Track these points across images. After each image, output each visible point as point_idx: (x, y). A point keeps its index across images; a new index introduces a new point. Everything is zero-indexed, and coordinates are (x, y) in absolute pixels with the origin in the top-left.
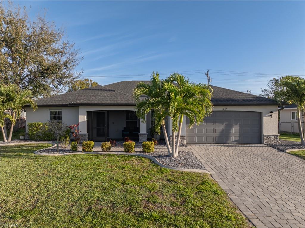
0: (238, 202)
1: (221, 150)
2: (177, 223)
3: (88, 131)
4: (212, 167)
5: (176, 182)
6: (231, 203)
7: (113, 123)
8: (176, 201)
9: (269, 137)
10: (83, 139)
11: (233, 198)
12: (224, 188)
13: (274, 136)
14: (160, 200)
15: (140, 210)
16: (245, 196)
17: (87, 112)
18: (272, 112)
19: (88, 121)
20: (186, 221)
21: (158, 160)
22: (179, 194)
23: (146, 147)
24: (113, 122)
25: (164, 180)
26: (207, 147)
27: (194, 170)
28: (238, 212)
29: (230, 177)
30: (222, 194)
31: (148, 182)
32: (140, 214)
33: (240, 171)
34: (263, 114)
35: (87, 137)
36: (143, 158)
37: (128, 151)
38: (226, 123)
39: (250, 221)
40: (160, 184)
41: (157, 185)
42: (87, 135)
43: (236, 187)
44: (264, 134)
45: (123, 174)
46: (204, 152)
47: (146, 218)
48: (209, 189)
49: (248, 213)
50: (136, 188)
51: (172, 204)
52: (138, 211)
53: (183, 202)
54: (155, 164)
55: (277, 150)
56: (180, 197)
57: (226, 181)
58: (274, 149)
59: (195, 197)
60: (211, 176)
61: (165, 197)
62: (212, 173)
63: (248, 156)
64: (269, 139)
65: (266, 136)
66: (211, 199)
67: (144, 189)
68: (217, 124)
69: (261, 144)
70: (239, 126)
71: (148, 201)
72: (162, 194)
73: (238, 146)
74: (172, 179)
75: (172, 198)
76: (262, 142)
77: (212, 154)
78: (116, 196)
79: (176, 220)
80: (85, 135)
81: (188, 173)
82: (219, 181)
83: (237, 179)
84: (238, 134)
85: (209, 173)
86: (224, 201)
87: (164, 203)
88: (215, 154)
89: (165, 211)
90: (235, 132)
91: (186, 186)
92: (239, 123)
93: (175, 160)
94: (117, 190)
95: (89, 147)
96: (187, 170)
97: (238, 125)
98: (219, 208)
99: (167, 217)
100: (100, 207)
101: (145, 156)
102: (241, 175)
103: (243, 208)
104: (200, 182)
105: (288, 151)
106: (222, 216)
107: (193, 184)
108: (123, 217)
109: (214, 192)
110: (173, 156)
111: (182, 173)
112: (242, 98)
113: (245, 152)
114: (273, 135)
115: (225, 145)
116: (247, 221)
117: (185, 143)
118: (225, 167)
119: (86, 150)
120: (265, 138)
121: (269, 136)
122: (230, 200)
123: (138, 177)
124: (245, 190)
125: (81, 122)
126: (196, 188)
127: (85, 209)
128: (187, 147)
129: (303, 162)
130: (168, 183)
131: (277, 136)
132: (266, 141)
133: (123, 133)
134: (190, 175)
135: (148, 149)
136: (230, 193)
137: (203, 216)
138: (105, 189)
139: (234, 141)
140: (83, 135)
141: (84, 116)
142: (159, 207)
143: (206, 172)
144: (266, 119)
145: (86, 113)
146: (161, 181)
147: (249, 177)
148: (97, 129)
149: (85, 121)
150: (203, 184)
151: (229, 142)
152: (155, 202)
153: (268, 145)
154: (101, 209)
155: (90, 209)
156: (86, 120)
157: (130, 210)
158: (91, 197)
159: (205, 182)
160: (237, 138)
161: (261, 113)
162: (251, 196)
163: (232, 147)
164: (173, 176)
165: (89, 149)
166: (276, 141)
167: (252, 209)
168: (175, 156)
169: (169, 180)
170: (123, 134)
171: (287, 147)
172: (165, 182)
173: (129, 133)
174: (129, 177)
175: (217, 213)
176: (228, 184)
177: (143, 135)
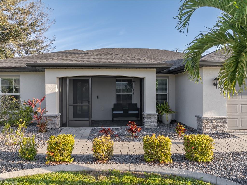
3: (61, 110)
7: (98, 98)
10: (51, 124)
17: (60, 78)
19: (61, 94)
23: (200, 150)
24: (98, 96)
35: (59, 119)
37: (156, 161)
42: (59, 117)
80: (56, 116)
95: (63, 150)
119: (57, 158)
125: (49, 95)
133: (114, 112)
135: (203, 153)
140: (53, 117)
141: (54, 85)
145: (57, 81)
148: (74, 106)
149: (55, 93)
156: (57, 90)
170: (113, 114)
173: (122, 112)
177: (150, 115)
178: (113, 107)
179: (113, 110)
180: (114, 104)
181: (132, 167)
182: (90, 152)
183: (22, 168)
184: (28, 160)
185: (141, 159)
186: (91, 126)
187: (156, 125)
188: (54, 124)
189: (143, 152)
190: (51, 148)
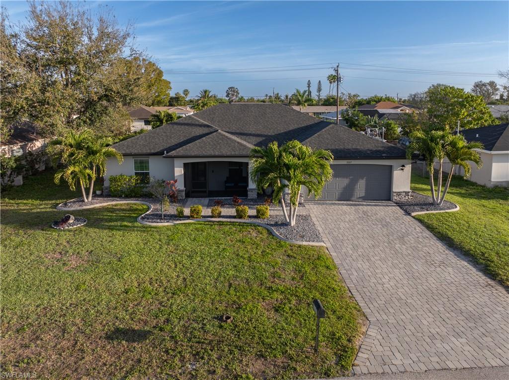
0: (345, 276)
1: (341, 212)
2: (298, 294)
4: (330, 238)
5: (295, 258)
6: (340, 277)
8: (296, 276)
9: (399, 194)
11: (343, 272)
12: (336, 262)
13: (406, 192)
14: (283, 276)
15: (269, 284)
16: (353, 270)
17: (184, 163)
18: (403, 166)
20: (304, 292)
21: (275, 230)
22: (298, 270)
24: (213, 171)
25: (284, 255)
26: (327, 207)
27: (311, 243)
28: (343, 284)
29: (344, 250)
30: (333, 269)
31: (270, 258)
32: (269, 287)
33: (356, 242)
34: (394, 168)
36: (259, 228)
37: (241, 217)
38: (351, 177)
39: (350, 291)
40: (281, 260)
41: (279, 261)
42: (184, 191)
43: (347, 261)
44: (394, 190)
45: (246, 249)
46: (323, 215)
47: (275, 290)
48: (323, 264)
49: (351, 286)
50: (261, 265)
51: (293, 279)
52: (268, 285)
53: (302, 277)
54: (273, 236)
55: (403, 212)
56: (299, 273)
57: (340, 255)
58: (401, 210)
59: (311, 272)
60: (327, 249)
61: (286, 272)
62: (328, 245)
63: (368, 221)
64: (399, 195)
65: (395, 192)
66: (324, 274)
67: (268, 266)
68: (340, 179)
69: (389, 202)
70: (366, 181)
71: (274, 277)
72: (284, 270)
73: (363, 205)
74: (292, 254)
75: (292, 273)
76: (391, 199)
77: (332, 218)
78: (246, 273)
79: (297, 291)
81: (305, 247)
82: (334, 254)
83: (351, 252)
84: (364, 189)
85: (325, 245)
86: (334, 275)
87: (287, 278)
88: (335, 218)
89: (288, 284)
90: (361, 187)
91: (304, 261)
92: (365, 178)
93: (292, 231)
94: (246, 268)
96: (305, 243)
97: (365, 179)
98: (329, 282)
99: (290, 290)
100: (237, 283)
101: (261, 225)
102: (355, 248)
103: (347, 281)
104: (316, 257)
105: (413, 214)
106: (330, 288)
107: (310, 259)
108: (257, 291)
109: (327, 267)
110: (290, 225)
111: (300, 246)
112: (371, 148)
113: (368, 216)
114: (404, 192)
115: (348, 202)
116: (348, 292)
117: (302, 201)
118: (342, 238)
119: (195, 216)
120: (395, 194)
121: (399, 192)
122: (339, 274)
123: (260, 253)
124: (354, 264)
125: (178, 175)
126: (313, 264)
127: (227, 284)
128: (304, 206)
129: (421, 230)
130: (288, 259)
131: (409, 192)
132: (395, 198)
134: (307, 249)
135: (263, 214)
136: (341, 268)
137: (316, 288)
138: (235, 267)
139: (359, 198)
141: (180, 168)
142: (283, 282)
143: (322, 244)
144: (397, 174)
145: (182, 165)
146: (281, 257)
147: (362, 250)
149: (181, 175)
150: (318, 259)
151: (353, 199)
152: (279, 277)
153: (396, 203)
154: (239, 285)
155: (230, 285)
157: (261, 284)
158: (227, 275)
159: (321, 257)
160: (363, 194)
161: (391, 166)
162: (358, 270)
163: (355, 207)
164: (292, 250)
165: (197, 215)
166: (407, 198)
167: (355, 281)
168: (292, 225)
169: (288, 256)
170: (226, 186)
171: (416, 208)
172: (285, 258)
173: (233, 185)
174: (252, 253)
175: (327, 286)
176: (341, 257)
177: (252, 190)
178: (225, 179)
179: (226, 182)
180: (227, 178)
181: (229, 220)
182: (210, 214)
183: (180, 220)
184: (181, 217)
185: (234, 217)
186: (209, 197)
187: (256, 196)
188: (182, 196)
189: (236, 214)
190: (192, 211)
